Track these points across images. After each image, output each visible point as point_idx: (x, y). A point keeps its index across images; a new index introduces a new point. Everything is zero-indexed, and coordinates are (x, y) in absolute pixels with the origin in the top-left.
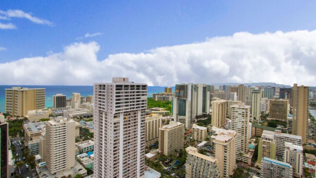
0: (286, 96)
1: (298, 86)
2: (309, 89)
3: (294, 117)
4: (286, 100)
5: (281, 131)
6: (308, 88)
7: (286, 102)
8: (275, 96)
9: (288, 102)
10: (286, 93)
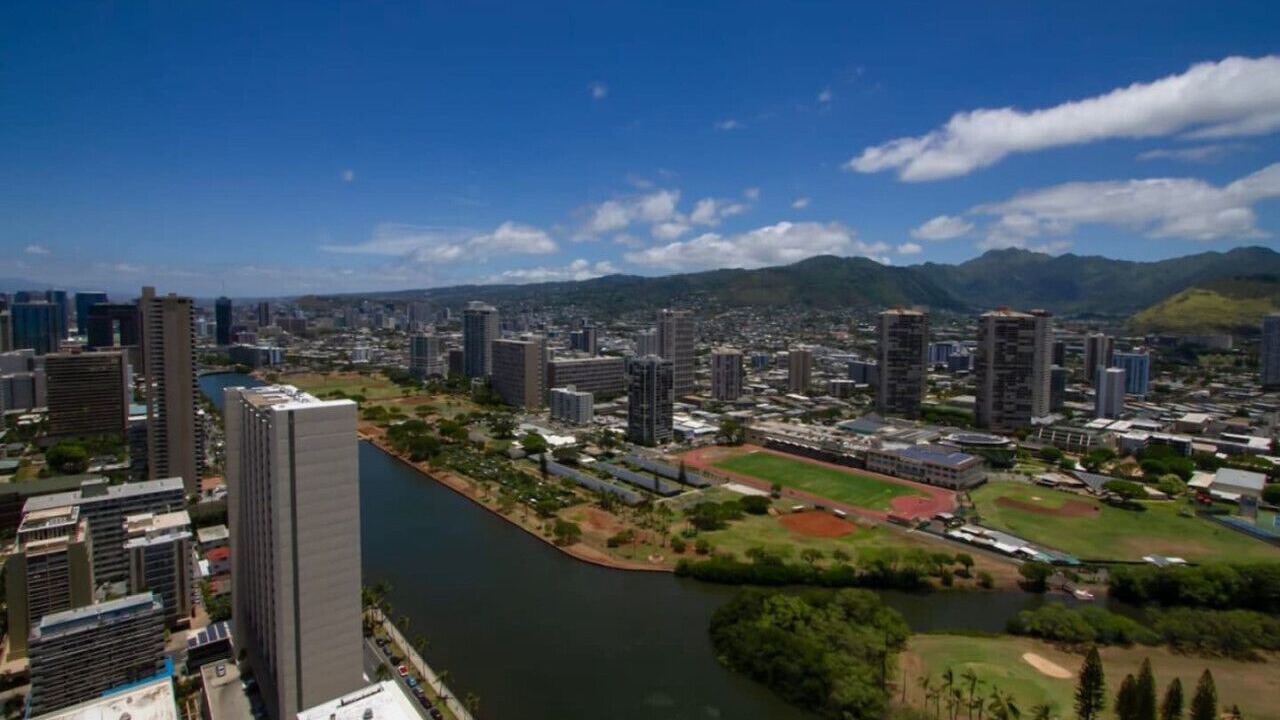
0: (117, 337)
1: (159, 294)
2: (193, 305)
3: (152, 413)
4: (119, 352)
5: (108, 480)
6: (191, 302)
7: (116, 361)
8: (70, 339)
9: (125, 359)
10: (116, 325)
